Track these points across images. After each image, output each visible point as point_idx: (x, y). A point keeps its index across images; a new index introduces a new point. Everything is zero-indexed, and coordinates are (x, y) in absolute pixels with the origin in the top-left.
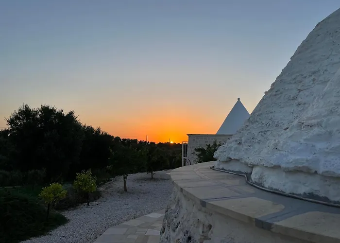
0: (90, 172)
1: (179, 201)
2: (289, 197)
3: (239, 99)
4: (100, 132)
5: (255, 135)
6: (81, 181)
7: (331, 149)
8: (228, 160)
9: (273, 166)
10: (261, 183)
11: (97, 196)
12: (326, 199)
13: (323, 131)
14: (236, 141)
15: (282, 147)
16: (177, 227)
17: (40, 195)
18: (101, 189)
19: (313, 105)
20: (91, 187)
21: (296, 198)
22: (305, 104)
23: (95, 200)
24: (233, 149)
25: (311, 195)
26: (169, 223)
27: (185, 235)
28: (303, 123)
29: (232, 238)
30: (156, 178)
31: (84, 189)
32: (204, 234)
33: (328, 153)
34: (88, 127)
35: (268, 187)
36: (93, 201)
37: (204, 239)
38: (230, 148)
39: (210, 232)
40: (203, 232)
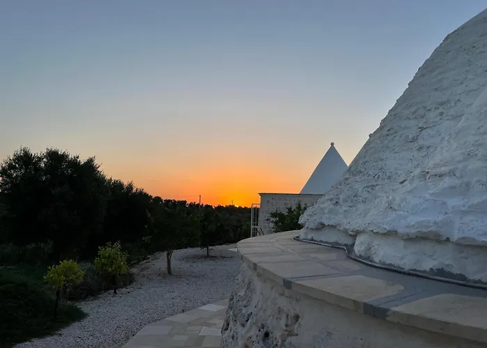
0: (118, 245)
1: (250, 283)
2: (409, 274)
3: (332, 144)
4: (132, 189)
5: (358, 191)
6: (105, 258)
7: (469, 207)
8: (321, 226)
9: (386, 232)
10: (369, 257)
11: (129, 280)
12: (462, 277)
13: (457, 182)
14: (331, 200)
15: (399, 205)
16: (247, 321)
17: (45, 278)
18: (134, 270)
19: (442, 148)
20: (120, 267)
21: (418, 276)
22: (429, 147)
23: (125, 285)
24: (326, 211)
25: (441, 272)
26: (235, 316)
27: (259, 331)
28: (428, 173)
29: (328, 333)
30: (213, 254)
31: (110, 270)
32: (288, 329)
33: (465, 213)
34: (116, 182)
35: (378, 261)
36: (122, 287)
37: (288, 335)
38: (322, 209)
39: (296, 326)
40: (287, 326)
